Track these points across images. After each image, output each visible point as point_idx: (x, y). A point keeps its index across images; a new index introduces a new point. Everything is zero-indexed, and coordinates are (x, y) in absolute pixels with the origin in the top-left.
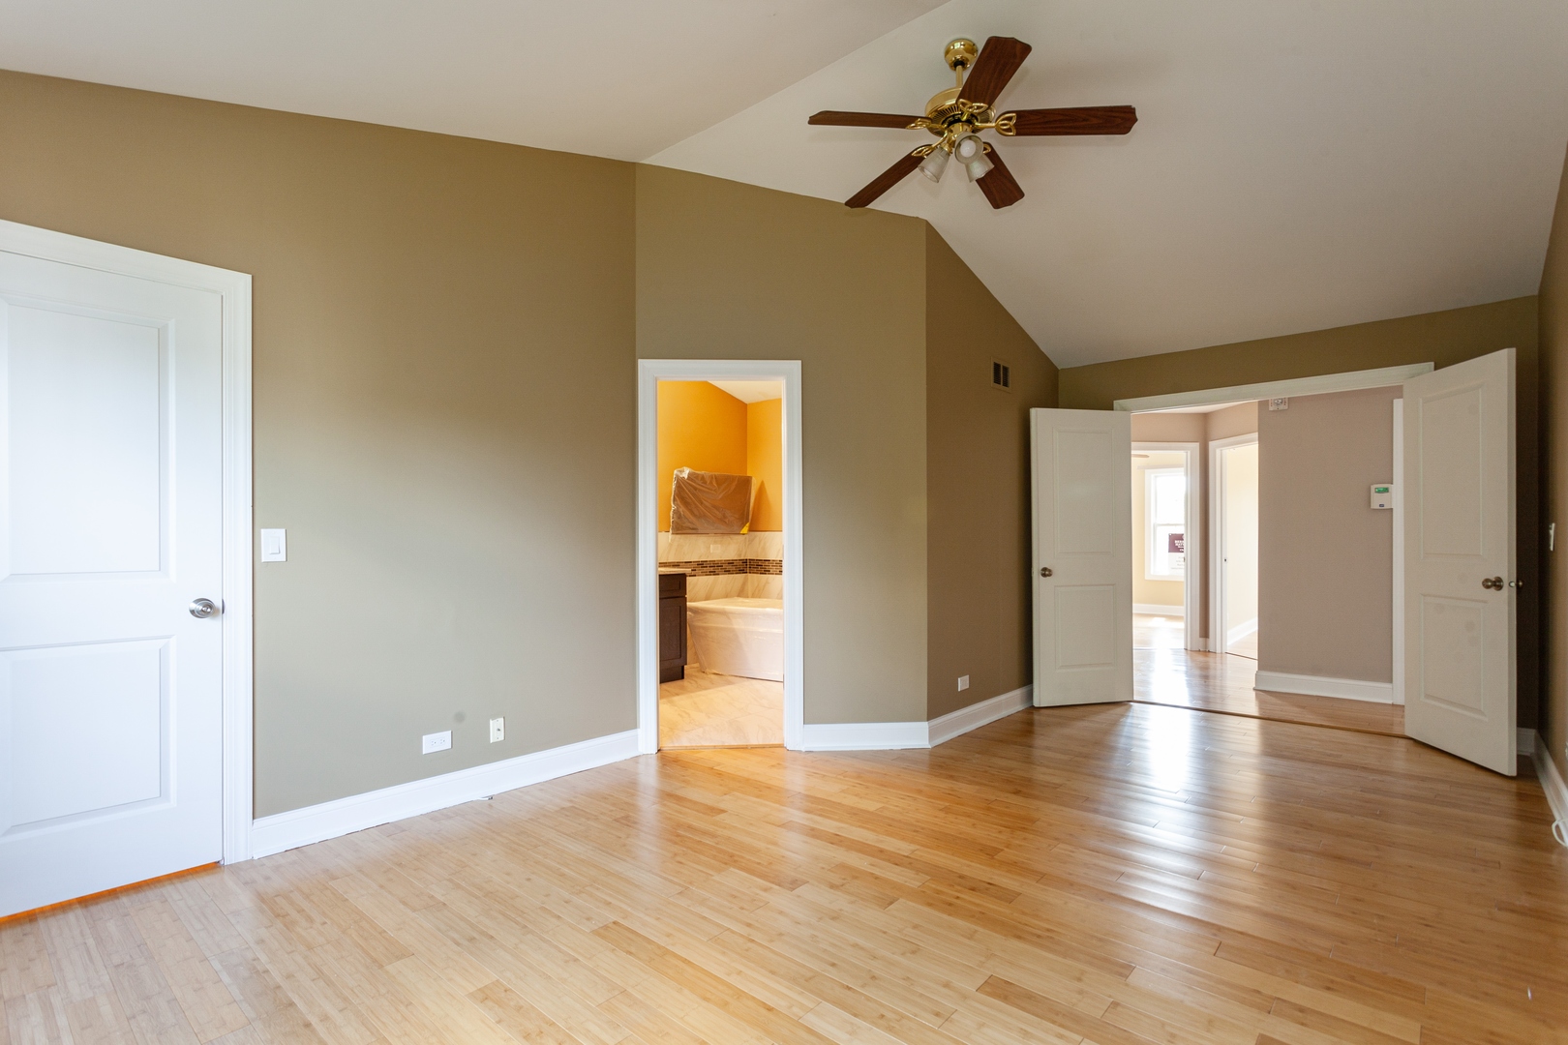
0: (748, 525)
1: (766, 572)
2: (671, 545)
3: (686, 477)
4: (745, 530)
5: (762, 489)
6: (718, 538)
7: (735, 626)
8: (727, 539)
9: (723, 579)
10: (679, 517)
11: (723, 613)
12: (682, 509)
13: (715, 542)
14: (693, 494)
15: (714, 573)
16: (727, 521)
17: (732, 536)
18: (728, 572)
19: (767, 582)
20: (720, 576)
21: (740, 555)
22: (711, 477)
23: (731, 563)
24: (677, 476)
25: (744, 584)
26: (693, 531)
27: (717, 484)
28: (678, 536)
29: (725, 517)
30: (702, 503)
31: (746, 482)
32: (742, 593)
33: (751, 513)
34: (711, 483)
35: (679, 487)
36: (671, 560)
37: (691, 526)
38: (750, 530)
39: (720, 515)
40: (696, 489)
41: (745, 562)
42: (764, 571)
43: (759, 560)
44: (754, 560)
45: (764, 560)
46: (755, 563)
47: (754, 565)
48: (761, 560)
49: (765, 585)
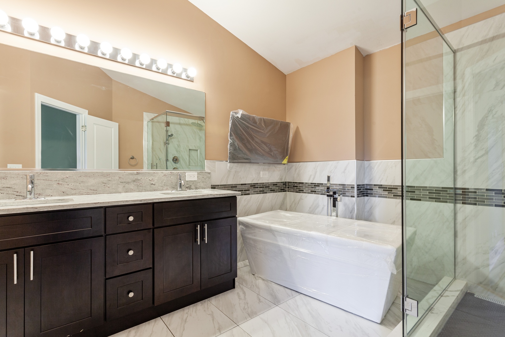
0: (287, 157)
1: (300, 191)
2: (229, 171)
3: (240, 117)
4: (285, 161)
5: (297, 132)
6: (266, 167)
8: (272, 167)
9: (270, 196)
10: (235, 149)
11: (269, 230)
12: (237, 143)
13: (264, 170)
14: (246, 132)
15: (263, 192)
16: (272, 154)
17: (276, 165)
18: (273, 191)
19: (301, 199)
20: (268, 194)
21: (281, 179)
22: (260, 119)
23: (275, 184)
24: (233, 116)
25: (285, 199)
26: (248, 161)
27: (265, 126)
28: (236, 164)
29: (271, 150)
30: (253, 139)
31: (286, 127)
32: (283, 207)
33: (289, 149)
34: (260, 123)
35: (234, 124)
36: (230, 182)
37: (246, 157)
38: (289, 162)
39: (267, 149)
40: (248, 127)
41: (285, 183)
42: (299, 190)
43: (295, 183)
44: (291, 182)
45: (299, 183)
46: (292, 184)
47: (292, 186)
48: (297, 183)
49: (299, 201)
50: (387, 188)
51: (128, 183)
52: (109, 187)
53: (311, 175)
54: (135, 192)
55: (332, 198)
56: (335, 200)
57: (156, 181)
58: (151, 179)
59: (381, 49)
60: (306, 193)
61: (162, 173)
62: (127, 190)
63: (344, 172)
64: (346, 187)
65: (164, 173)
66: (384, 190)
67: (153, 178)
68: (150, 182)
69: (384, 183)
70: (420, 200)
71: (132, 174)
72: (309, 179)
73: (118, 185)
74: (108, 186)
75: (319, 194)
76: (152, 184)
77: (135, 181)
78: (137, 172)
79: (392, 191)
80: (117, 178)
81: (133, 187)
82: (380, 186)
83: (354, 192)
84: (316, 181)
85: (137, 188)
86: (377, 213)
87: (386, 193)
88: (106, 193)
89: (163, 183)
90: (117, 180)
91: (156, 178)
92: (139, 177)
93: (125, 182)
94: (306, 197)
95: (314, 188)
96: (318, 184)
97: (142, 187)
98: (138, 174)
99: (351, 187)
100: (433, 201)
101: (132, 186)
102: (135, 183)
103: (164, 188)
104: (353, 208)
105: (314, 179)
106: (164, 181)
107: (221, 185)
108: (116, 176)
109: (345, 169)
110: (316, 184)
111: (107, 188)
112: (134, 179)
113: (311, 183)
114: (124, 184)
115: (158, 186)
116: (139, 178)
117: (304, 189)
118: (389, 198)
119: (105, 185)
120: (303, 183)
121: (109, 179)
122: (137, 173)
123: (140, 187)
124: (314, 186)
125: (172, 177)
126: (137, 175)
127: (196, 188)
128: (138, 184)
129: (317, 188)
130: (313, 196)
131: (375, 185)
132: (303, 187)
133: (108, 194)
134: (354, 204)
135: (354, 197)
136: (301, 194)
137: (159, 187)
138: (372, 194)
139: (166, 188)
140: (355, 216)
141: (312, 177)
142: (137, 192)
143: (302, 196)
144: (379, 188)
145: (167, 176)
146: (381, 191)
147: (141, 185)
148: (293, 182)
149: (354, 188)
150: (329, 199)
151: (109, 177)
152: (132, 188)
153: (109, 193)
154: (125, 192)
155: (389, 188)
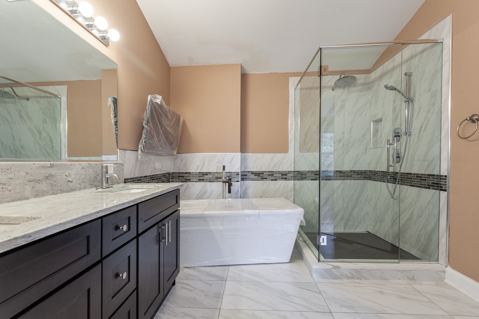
0: (177, 148)
1: (187, 180)
2: (136, 163)
3: (159, 103)
7: (212, 227)
18: (163, 182)
19: (188, 187)
22: (168, 109)
23: (164, 175)
31: (178, 118)
41: (169, 174)
42: (185, 180)
43: (181, 173)
44: (177, 173)
45: (185, 173)
46: (177, 175)
47: (177, 176)
48: (183, 173)
49: (186, 189)
50: (257, 173)
51: (39, 181)
52: (10, 191)
53: (199, 166)
54: (48, 195)
55: (227, 184)
56: (230, 185)
57: (73, 176)
58: (67, 174)
59: (254, 73)
60: (193, 182)
61: (80, 165)
62: (37, 193)
63: (231, 162)
64: (232, 174)
65: (82, 165)
66: (255, 175)
67: (70, 172)
68: (67, 178)
69: (254, 170)
70: (277, 180)
71: (44, 167)
72: (197, 169)
73: (25, 186)
74: (9, 188)
75: (207, 182)
76: (69, 181)
77: (48, 178)
78: (51, 164)
79: (260, 175)
80: (23, 173)
81: (46, 187)
82: (252, 173)
83: (239, 178)
84: (204, 170)
85: (50, 189)
86: (250, 192)
87: (256, 177)
88: (6, 202)
89: (81, 180)
90: (22, 177)
91: (74, 172)
92: (53, 171)
93: (34, 181)
94: (194, 185)
95: (202, 177)
96: (206, 173)
97: (57, 186)
98: (52, 166)
99: (237, 174)
100: (283, 180)
101: (44, 186)
102: (48, 181)
103: (82, 187)
104: (238, 190)
105: (202, 168)
106: (82, 177)
107: (131, 179)
108: (22, 171)
109: (232, 160)
110: (204, 173)
111: (7, 192)
112: (47, 175)
113: (199, 173)
114: (34, 183)
115: (75, 183)
116: (53, 173)
117: (191, 178)
118: (258, 180)
119: (4, 187)
120: (190, 173)
121: (10, 176)
122: (50, 166)
123: (54, 188)
124: (202, 175)
125: (90, 170)
126: (50, 169)
127: (112, 184)
128: (52, 182)
129: (205, 176)
130: (201, 184)
131: (248, 172)
132: (190, 176)
133: (9, 202)
134: (239, 187)
135: (239, 181)
136: (188, 183)
137: (77, 186)
138: (246, 178)
139: (84, 185)
140: (239, 196)
141: (200, 167)
142: (51, 195)
143: (189, 184)
144: (251, 173)
145: (86, 169)
146: (253, 176)
147: (55, 183)
148: (178, 173)
149: (239, 174)
150: (224, 185)
151: (11, 173)
152: (44, 188)
153: (11, 201)
154: (35, 197)
155: (258, 173)
